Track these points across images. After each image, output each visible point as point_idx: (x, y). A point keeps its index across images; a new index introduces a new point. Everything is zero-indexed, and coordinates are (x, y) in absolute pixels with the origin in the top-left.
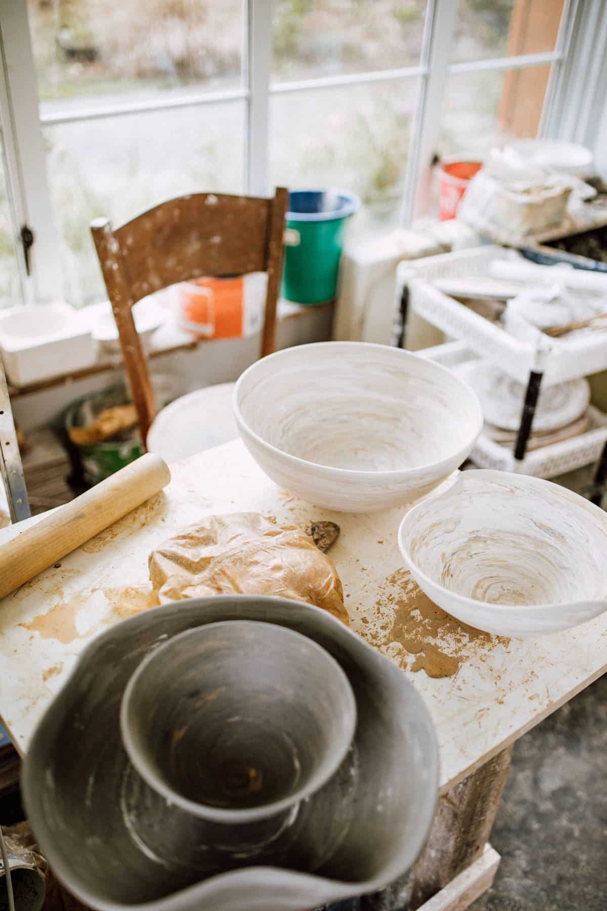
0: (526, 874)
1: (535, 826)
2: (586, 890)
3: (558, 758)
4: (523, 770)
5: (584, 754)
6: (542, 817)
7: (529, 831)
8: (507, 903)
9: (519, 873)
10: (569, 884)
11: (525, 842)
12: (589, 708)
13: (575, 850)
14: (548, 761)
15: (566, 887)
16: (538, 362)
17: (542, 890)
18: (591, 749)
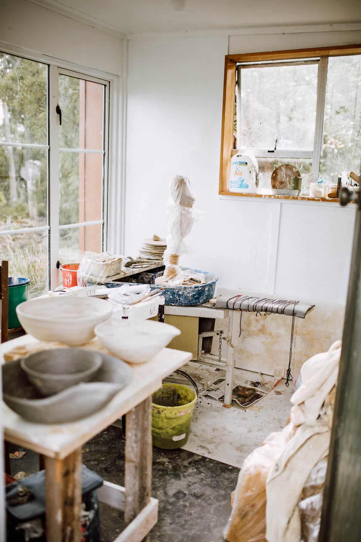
0: (171, 524)
1: (170, 507)
2: (197, 521)
3: (172, 483)
4: (158, 491)
5: (182, 478)
6: (171, 504)
7: (168, 510)
8: (166, 535)
9: (168, 524)
10: (190, 521)
11: (167, 514)
12: (180, 464)
13: (189, 510)
14: (168, 485)
15: (189, 523)
16: (124, 313)
17: (180, 527)
18: (184, 477)
